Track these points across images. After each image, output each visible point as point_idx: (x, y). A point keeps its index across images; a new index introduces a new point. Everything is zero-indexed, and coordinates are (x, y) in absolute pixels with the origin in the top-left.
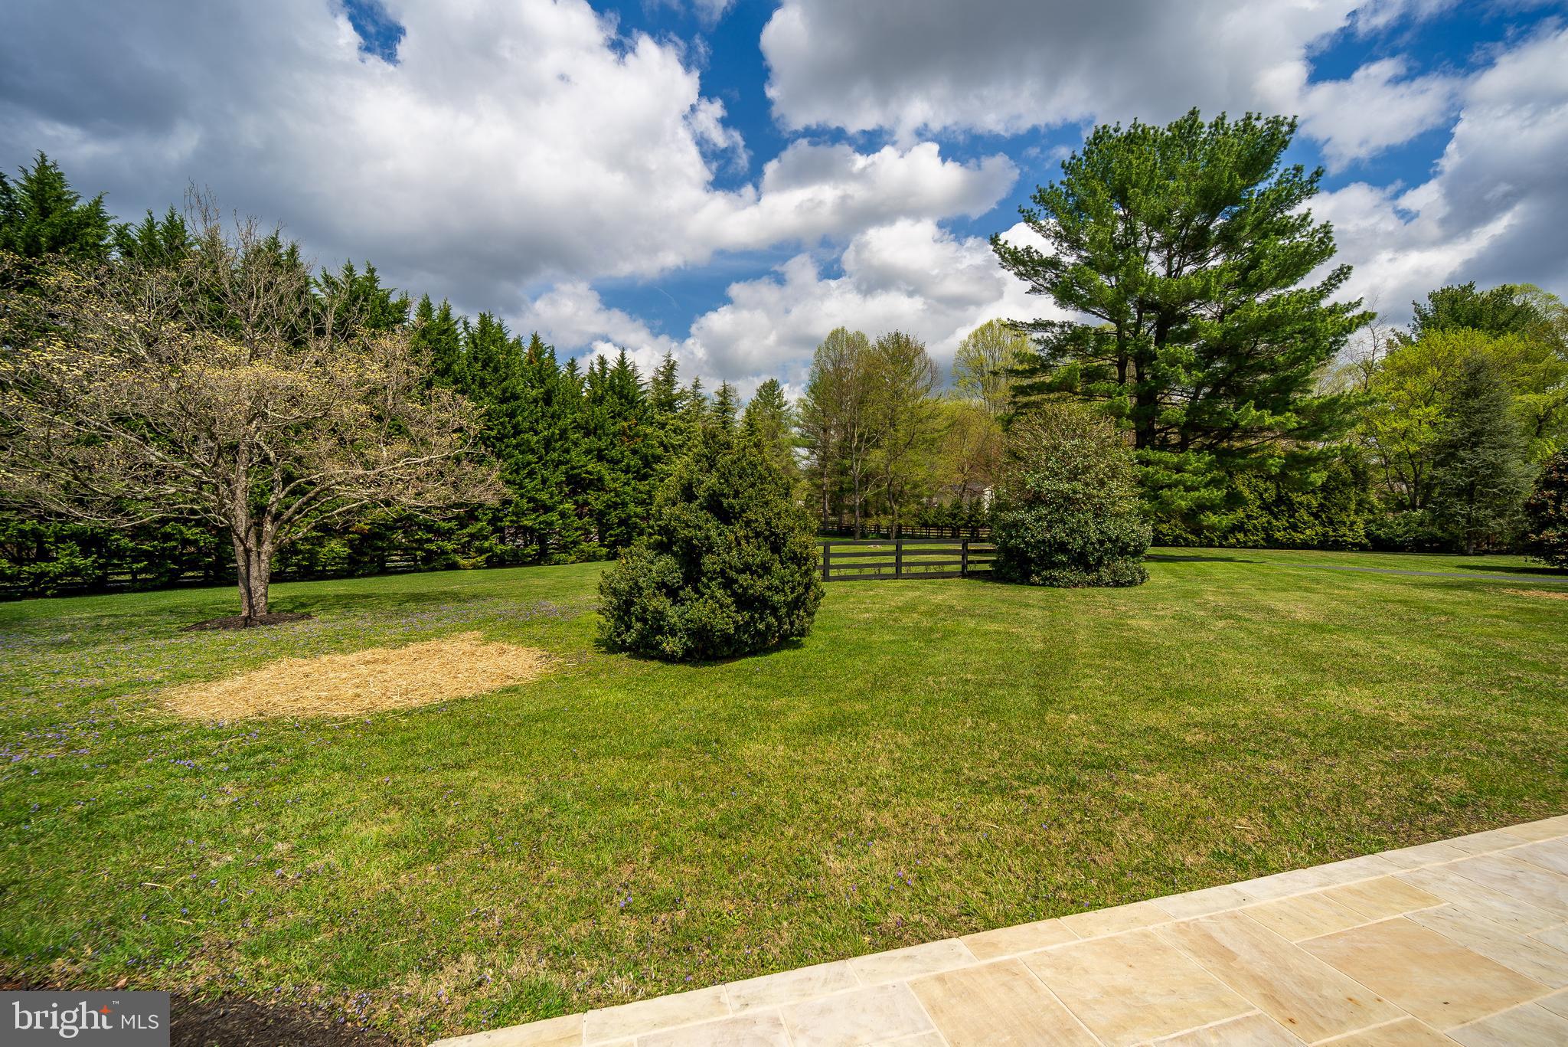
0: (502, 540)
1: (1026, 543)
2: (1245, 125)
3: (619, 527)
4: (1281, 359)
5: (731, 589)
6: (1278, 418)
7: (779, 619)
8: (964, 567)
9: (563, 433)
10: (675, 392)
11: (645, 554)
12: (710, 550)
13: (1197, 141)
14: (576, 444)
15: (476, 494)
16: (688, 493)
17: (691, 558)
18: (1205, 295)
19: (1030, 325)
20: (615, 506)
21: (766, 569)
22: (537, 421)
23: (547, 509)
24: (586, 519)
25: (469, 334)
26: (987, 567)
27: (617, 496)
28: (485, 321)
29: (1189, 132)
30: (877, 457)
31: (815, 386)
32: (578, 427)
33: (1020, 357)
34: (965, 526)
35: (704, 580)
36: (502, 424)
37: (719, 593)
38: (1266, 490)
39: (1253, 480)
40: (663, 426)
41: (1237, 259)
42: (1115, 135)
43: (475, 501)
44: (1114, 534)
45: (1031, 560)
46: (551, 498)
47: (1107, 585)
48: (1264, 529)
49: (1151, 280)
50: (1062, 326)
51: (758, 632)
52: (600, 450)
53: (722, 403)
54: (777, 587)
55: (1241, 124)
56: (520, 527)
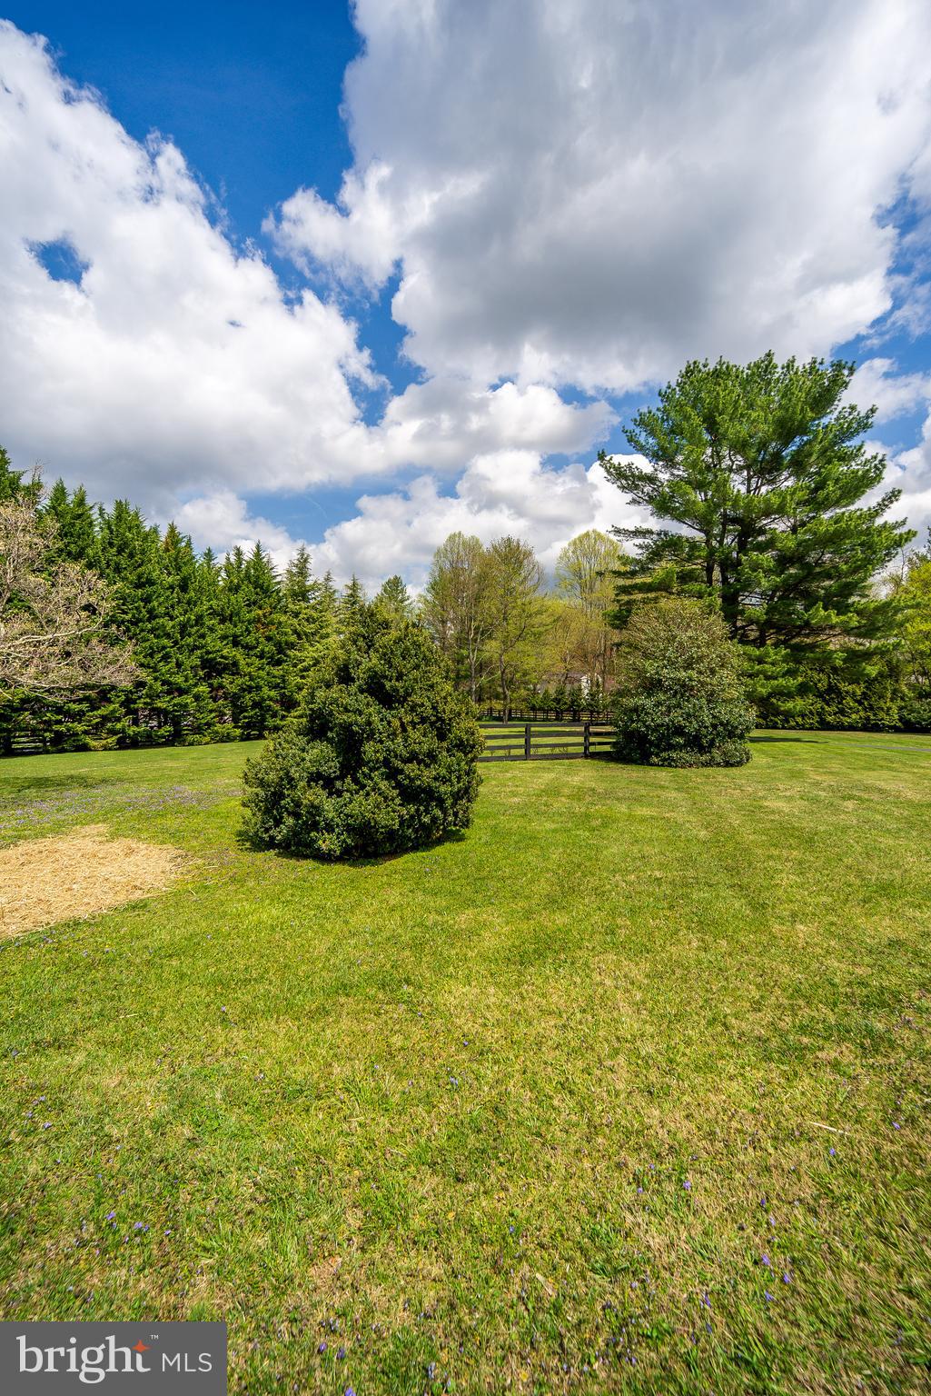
0: (136, 722)
1: (647, 727)
2: (811, 368)
3: (252, 709)
4: (844, 567)
5: (395, 779)
6: (842, 618)
7: (444, 811)
8: (586, 748)
9: (199, 619)
10: (308, 583)
11: (296, 740)
12: (371, 736)
13: (771, 379)
14: (212, 629)
15: (107, 676)
16: (345, 676)
17: (350, 745)
18: (781, 511)
19: (632, 532)
20: (250, 689)
21: (432, 757)
22: (172, 606)
23: (182, 692)
24: (221, 702)
25: (105, 520)
26: (607, 748)
27: (251, 679)
28: (121, 508)
29: (765, 372)
30: (492, 648)
31: (436, 583)
32: (214, 614)
33: (624, 560)
34: (567, 710)
35: (365, 770)
36: (137, 608)
37: (383, 785)
38: (819, 681)
39: (809, 672)
40: (296, 615)
41: (805, 482)
42: (703, 370)
43: (105, 682)
44: (724, 718)
45: (651, 743)
46: (186, 681)
47: (718, 765)
48: (819, 714)
49: (737, 496)
50: (659, 534)
51: (423, 825)
52: (235, 636)
53: (352, 595)
54: (444, 777)
55: (807, 367)
56: (153, 709)
